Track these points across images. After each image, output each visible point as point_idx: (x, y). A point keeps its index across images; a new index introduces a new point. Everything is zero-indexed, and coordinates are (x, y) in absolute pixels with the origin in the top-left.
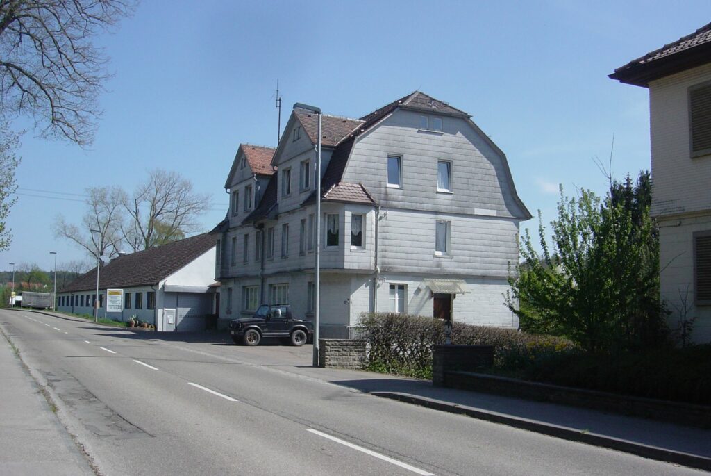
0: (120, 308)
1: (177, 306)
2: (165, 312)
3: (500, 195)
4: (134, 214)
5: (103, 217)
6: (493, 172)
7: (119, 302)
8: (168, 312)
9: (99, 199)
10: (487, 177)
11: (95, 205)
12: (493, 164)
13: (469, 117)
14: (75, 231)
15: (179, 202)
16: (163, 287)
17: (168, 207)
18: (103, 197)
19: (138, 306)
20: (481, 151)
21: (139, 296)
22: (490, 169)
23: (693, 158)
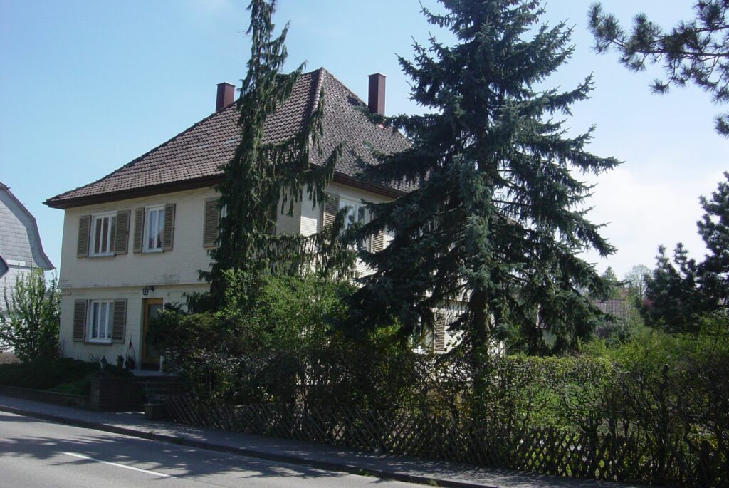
3: (29, 250)
6: (25, 232)
10: (19, 235)
12: (24, 225)
13: (8, 189)
20: (16, 215)
22: (23, 229)
23: (78, 258)
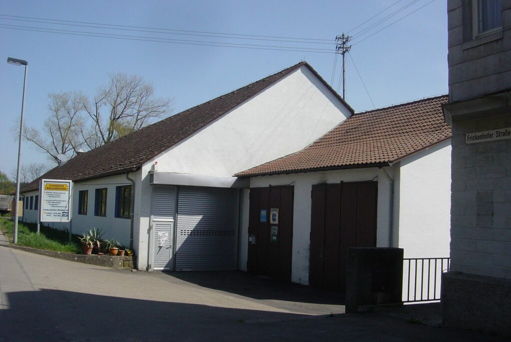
0: (65, 214)
1: (176, 212)
2: (154, 224)
4: (95, 117)
5: (64, 122)
7: (65, 204)
8: (159, 224)
9: (61, 104)
11: (57, 111)
14: (35, 133)
15: (140, 106)
16: (151, 175)
17: (128, 111)
18: (64, 103)
19: (100, 210)
21: (101, 195)
